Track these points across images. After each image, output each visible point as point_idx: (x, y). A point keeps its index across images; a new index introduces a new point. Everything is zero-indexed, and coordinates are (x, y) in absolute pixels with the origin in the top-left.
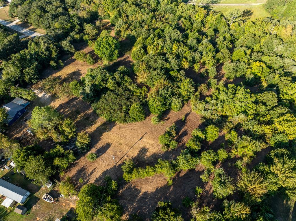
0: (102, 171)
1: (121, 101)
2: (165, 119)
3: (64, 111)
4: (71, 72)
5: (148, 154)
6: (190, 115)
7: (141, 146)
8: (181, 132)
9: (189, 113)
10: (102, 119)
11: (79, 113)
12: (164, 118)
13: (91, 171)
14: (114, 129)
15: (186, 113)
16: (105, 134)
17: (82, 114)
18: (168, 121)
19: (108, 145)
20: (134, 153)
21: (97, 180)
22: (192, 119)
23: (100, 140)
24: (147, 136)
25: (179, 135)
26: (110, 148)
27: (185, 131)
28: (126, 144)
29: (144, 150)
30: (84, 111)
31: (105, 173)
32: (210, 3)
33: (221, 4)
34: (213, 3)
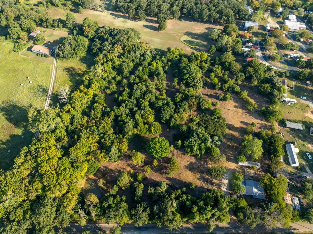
0: (257, 120)
3: (232, 156)
4: (191, 173)
5: (237, 105)
7: (234, 109)
10: (227, 131)
11: (229, 146)
13: (259, 125)
14: (231, 123)
16: (236, 126)
17: (228, 143)
19: (242, 122)
20: (240, 111)
21: (262, 120)
23: (240, 127)
24: (227, 107)
26: (243, 121)
28: (237, 114)
29: (235, 107)
30: (226, 143)
31: (257, 119)
32: (46, 94)
33: (49, 86)
34: (47, 92)
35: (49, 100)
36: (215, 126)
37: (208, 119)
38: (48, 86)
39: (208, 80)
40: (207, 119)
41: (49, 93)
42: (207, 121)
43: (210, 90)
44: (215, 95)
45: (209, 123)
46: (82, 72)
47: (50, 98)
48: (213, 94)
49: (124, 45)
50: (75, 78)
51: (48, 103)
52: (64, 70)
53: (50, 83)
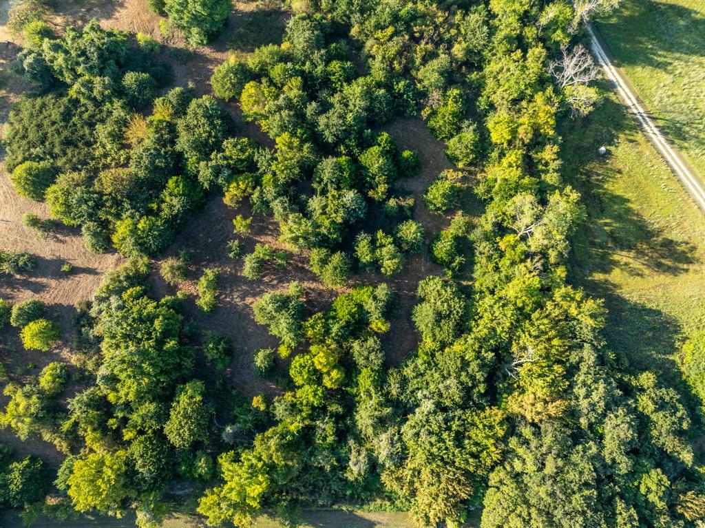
1: (53, 135)
2: (58, 236)
6: (91, 277)
8: (38, 280)
9: (97, 274)
12: (59, 233)
15: (96, 266)
18: (56, 244)
22: (82, 285)
25: (30, 280)
27: (45, 286)
32: (661, 123)
33: (681, 157)
34: (663, 131)
35: (629, 103)
36: (39, 126)
37: (65, 154)
38: (684, 153)
39: (75, 359)
40: (69, 152)
41: (656, 130)
42: (68, 143)
43: (65, 303)
44: (44, 280)
45: (59, 133)
46: (616, 257)
47: (635, 111)
48: (53, 283)
49: (520, 436)
50: (618, 218)
51: (622, 93)
52: (694, 248)
53: (690, 169)
